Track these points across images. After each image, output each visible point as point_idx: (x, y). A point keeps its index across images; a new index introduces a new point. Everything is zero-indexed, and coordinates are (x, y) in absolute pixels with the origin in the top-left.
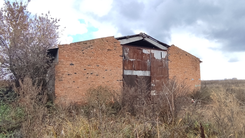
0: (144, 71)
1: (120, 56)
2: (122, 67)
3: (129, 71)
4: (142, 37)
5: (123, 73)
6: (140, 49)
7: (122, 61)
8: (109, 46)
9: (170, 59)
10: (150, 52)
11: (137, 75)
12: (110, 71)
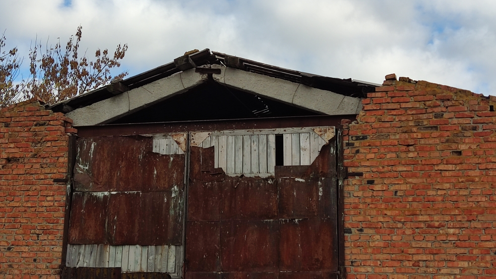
0: (152, 248)
1: (56, 181)
2: (60, 234)
3: (88, 248)
4: (198, 70)
5: (64, 260)
6: (140, 138)
7: (62, 202)
8: (12, 145)
9: (360, 170)
10: (183, 145)
11: (120, 269)
12: (7, 254)
